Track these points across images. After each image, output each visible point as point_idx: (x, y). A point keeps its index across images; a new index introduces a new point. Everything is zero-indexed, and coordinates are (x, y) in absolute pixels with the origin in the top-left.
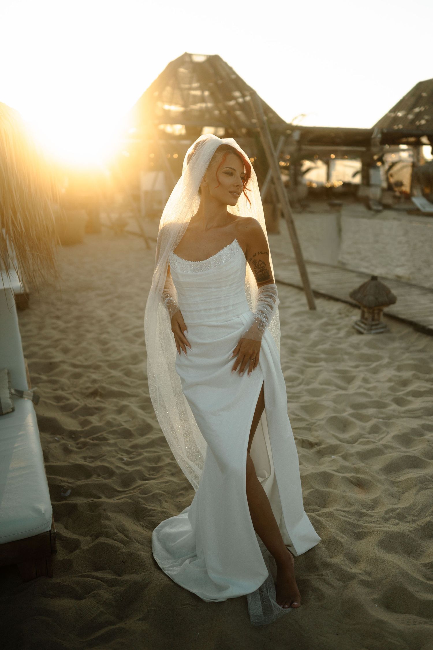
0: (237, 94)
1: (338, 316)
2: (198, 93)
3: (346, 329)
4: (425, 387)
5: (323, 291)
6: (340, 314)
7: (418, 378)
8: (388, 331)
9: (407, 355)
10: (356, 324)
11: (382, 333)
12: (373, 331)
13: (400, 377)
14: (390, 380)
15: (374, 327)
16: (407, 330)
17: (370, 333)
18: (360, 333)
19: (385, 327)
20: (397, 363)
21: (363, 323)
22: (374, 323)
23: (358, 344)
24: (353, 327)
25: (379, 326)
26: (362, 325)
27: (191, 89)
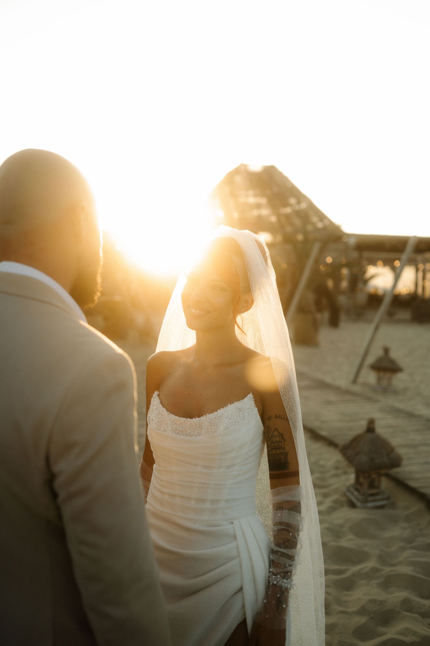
0: (293, 201)
1: (335, 472)
2: (252, 200)
3: (335, 497)
4: (415, 633)
5: (324, 433)
6: (337, 468)
7: (410, 610)
8: (393, 506)
9: (408, 553)
10: (348, 489)
11: (382, 507)
12: (370, 505)
13: (381, 603)
14: (362, 611)
15: (370, 498)
16: (417, 506)
17: (365, 508)
18: (352, 505)
19: (388, 498)
20: (387, 570)
21: (357, 490)
22: (372, 491)
23: (341, 526)
24: (345, 495)
25: (379, 497)
26: (356, 493)
27: (247, 196)
